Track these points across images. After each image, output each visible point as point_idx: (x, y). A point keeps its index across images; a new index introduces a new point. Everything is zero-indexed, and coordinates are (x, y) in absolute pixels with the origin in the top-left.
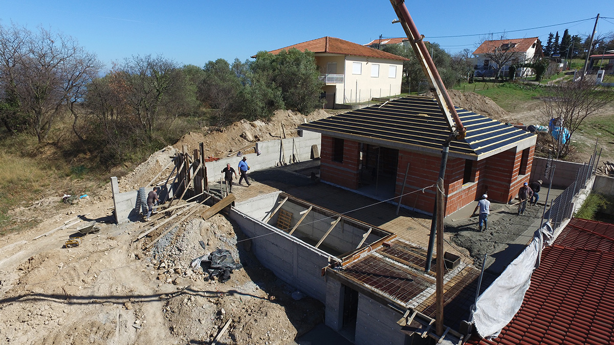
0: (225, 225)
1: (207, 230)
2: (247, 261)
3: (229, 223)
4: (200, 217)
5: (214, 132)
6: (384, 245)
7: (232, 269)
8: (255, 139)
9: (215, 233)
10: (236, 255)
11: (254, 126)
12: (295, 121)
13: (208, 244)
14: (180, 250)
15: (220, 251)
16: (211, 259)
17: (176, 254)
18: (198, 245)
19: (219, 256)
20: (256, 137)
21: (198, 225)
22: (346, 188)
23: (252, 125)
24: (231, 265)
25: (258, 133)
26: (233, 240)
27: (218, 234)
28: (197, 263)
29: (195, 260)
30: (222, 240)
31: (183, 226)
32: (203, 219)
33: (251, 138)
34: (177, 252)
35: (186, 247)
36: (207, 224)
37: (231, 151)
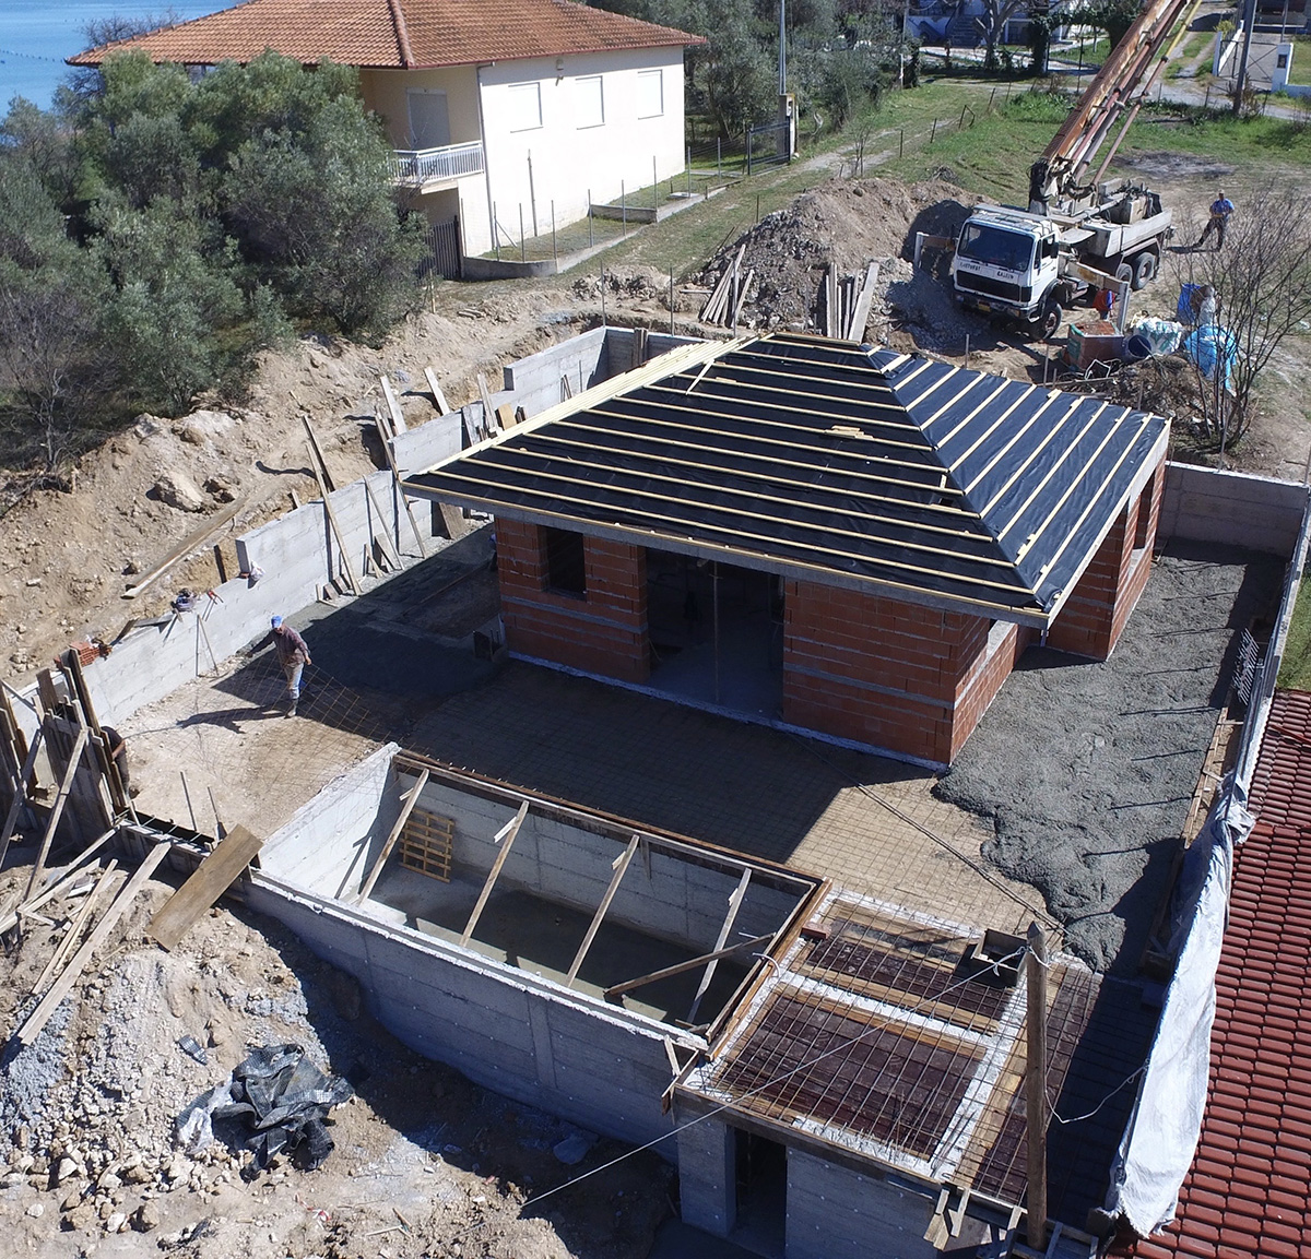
0: (249, 950)
1: (193, 990)
2: (362, 1059)
3: (258, 936)
4: (145, 941)
5: (39, 496)
6: (809, 935)
7: (324, 1109)
8: (209, 499)
9: (226, 996)
10: (317, 1053)
11: (191, 440)
12: (342, 380)
13: (212, 1043)
14: (116, 1095)
15: (262, 1055)
16: (245, 1098)
17: (102, 1113)
18: (176, 1060)
19: (265, 1073)
20: (211, 487)
21: (150, 977)
22: (608, 681)
23: (183, 438)
24: (322, 1097)
25: (218, 470)
26: (293, 1002)
27: (238, 994)
28: (200, 1122)
29: (186, 1115)
30: (257, 1010)
31: (88, 996)
32: (161, 947)
33: (192, 494)
34: (107, 1104)
35: (135, 1075)
36: (182, 967)
37: (130, 571)
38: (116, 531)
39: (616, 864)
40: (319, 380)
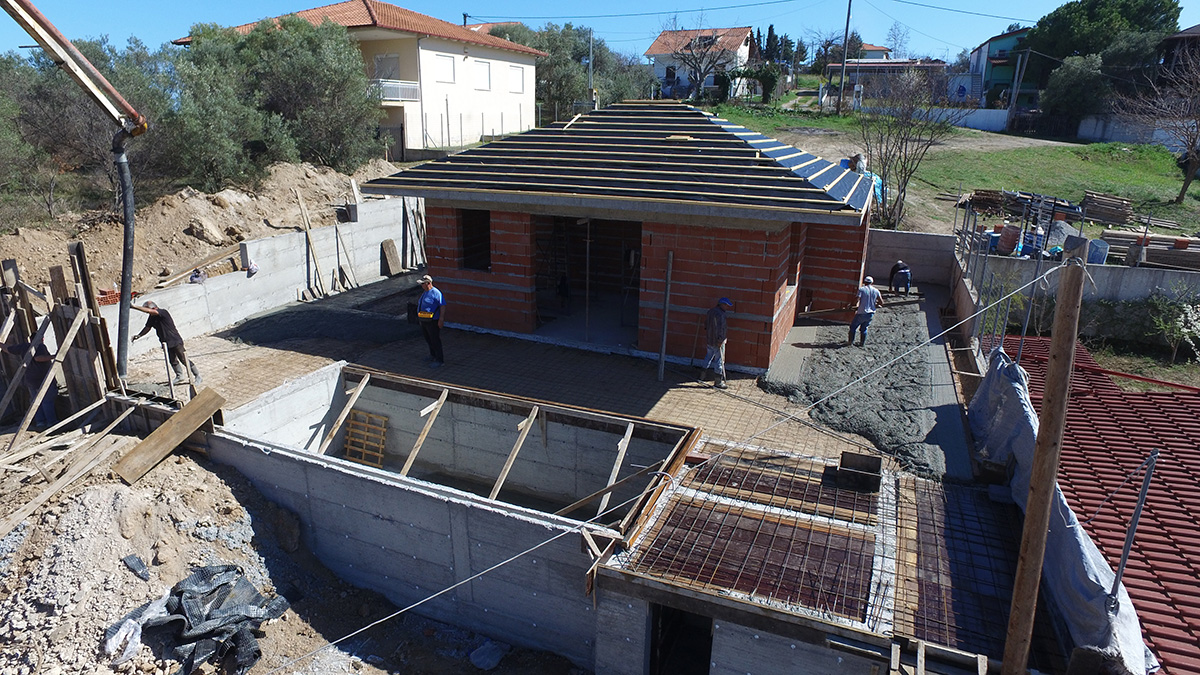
0: (205, 487)
1: (146, 515)
2: (297, 583)
3: (215, 478)
4: (110, 476)
6: (691, 462)
7: (256, 622)
8: (228, 238)
9: (175, 521)
10: (258, 574)
11: (219, 205)
12: (325, 188)
13: (156, 562)
15: (204, 574)
16: (180, 610)
18: (118, 575)
19: (206, 589)
20: (230, 232)
21: (106, 506)
23: (214, 203)
24: (255, 611)
25: (234, 222)
26: (241, 528)
27: (188, 520)
28: (131, 632)
29: (118, 627)
30: (204, 535)
31: (44, 521)
32: (123, 481)
33: (217, 234)
36: (138, 497)
37: (165, 273)
38: (158, 251)
39: (521, 425)
40: (310, 185)
